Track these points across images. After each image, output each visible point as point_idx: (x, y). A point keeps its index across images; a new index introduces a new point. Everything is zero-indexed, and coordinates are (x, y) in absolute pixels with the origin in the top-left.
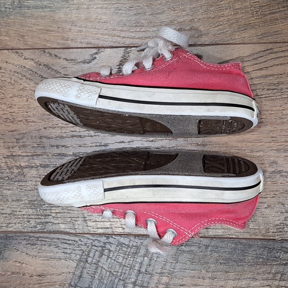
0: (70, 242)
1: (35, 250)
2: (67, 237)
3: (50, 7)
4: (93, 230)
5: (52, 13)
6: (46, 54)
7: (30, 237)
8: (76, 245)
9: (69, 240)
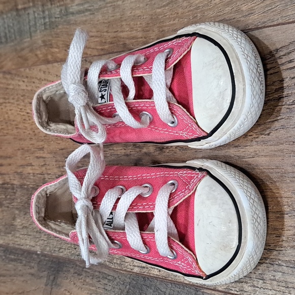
0: (110, 278)
1: (80, 281)
2: (106, 271)
3: (90, 10)
4: (129, 267)
5: (92, 16)
6: (87, 63)
7: (77, 266)
8: (115, 283)
9: (109, 276)
